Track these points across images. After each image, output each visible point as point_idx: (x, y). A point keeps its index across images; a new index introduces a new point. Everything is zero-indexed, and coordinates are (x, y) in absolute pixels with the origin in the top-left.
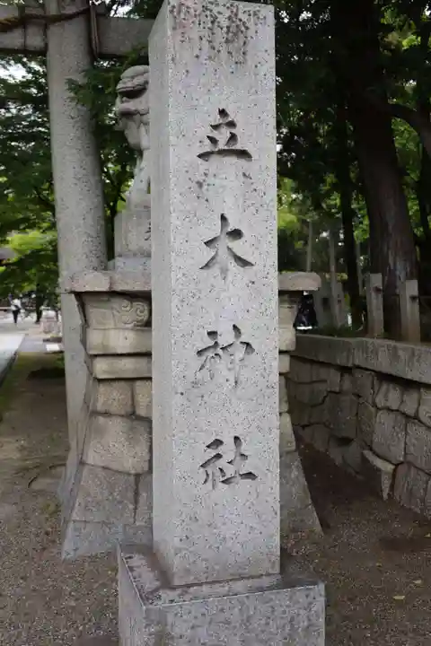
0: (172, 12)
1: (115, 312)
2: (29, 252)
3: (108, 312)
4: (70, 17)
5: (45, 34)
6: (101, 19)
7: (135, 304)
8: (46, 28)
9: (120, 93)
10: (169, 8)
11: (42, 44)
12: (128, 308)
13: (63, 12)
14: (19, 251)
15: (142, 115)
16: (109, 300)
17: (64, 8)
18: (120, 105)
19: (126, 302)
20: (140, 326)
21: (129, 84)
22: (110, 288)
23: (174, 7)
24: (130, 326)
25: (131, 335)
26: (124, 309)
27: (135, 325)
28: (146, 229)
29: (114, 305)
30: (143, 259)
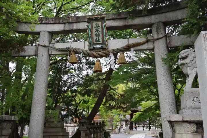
0: (203, 36)
1: (184, 128)
2: (148, 107)
3: (182, 128)
4: (160, 38)
5: (154, 44)
6: (170, 37)
7: (191, 125)
8: (154, 42)
9: (180, 58)
10: (202, 35)
11: (153, 47)
12: (189, 127)
13: (159, 37)
14: (144, 108)
15: (187, 64)
16: (182, 124)
17: (159, 36)
18: (180, 62)
19: (188, 124)
20: (193, 133)
21: (183, 55)
22: (182, 119)
23: (204, 35)
24: (190, 132)
25: (191, 136)
26: (188, 127)
27: (192, 133)
28: (192, 100)
29: (184, 125)
30: (192, 110)
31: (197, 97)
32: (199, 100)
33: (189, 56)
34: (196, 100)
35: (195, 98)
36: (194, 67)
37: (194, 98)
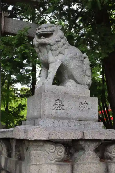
3: (43, 153)
7: (57, 147)
12: (53, 150)
15: (51, 46)
16: (43, 146)
19: (52, 147)
20: (59, 162)
24: (53, 162)
25: (55, 168)
26: (51, 151)
27: (56, 161)
28: (54, 104)
29: (46, 148)
30: (53, 120)
31: (60, 99)
32: (63, 105)
33: (54, 34)
34: (58, 104)
35: (58, 101)
36: (60, 53)
37: (56, 101)
